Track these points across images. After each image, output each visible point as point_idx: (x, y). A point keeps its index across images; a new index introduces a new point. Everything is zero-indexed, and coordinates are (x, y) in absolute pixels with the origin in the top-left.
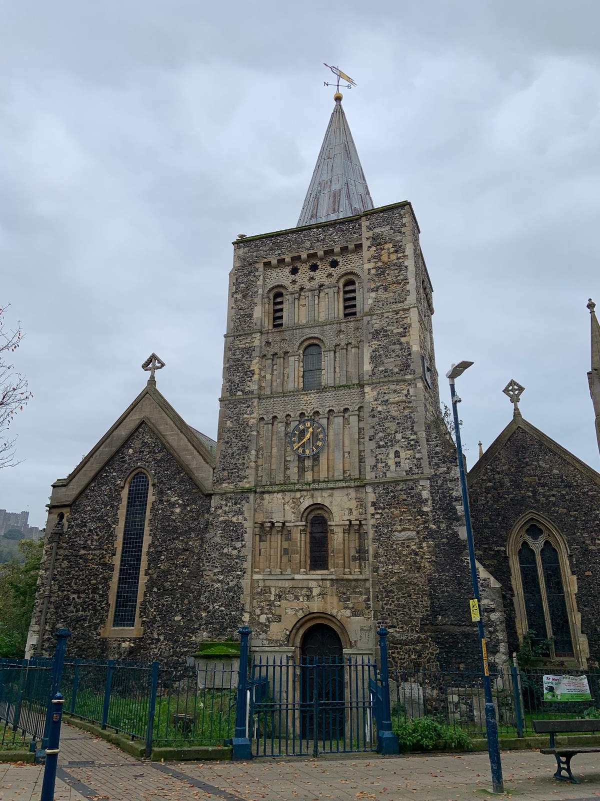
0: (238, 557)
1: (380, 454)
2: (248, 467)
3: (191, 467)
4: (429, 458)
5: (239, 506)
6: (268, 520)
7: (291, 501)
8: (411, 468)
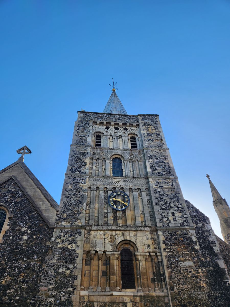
0: (70, 276)
1: (163, 213)
2: (81, 213)
3: (41, 209)
4: (191, 218)
5: (73, 237)
6: (93, 249)
7: (109, 237)
8: (182, 222)
